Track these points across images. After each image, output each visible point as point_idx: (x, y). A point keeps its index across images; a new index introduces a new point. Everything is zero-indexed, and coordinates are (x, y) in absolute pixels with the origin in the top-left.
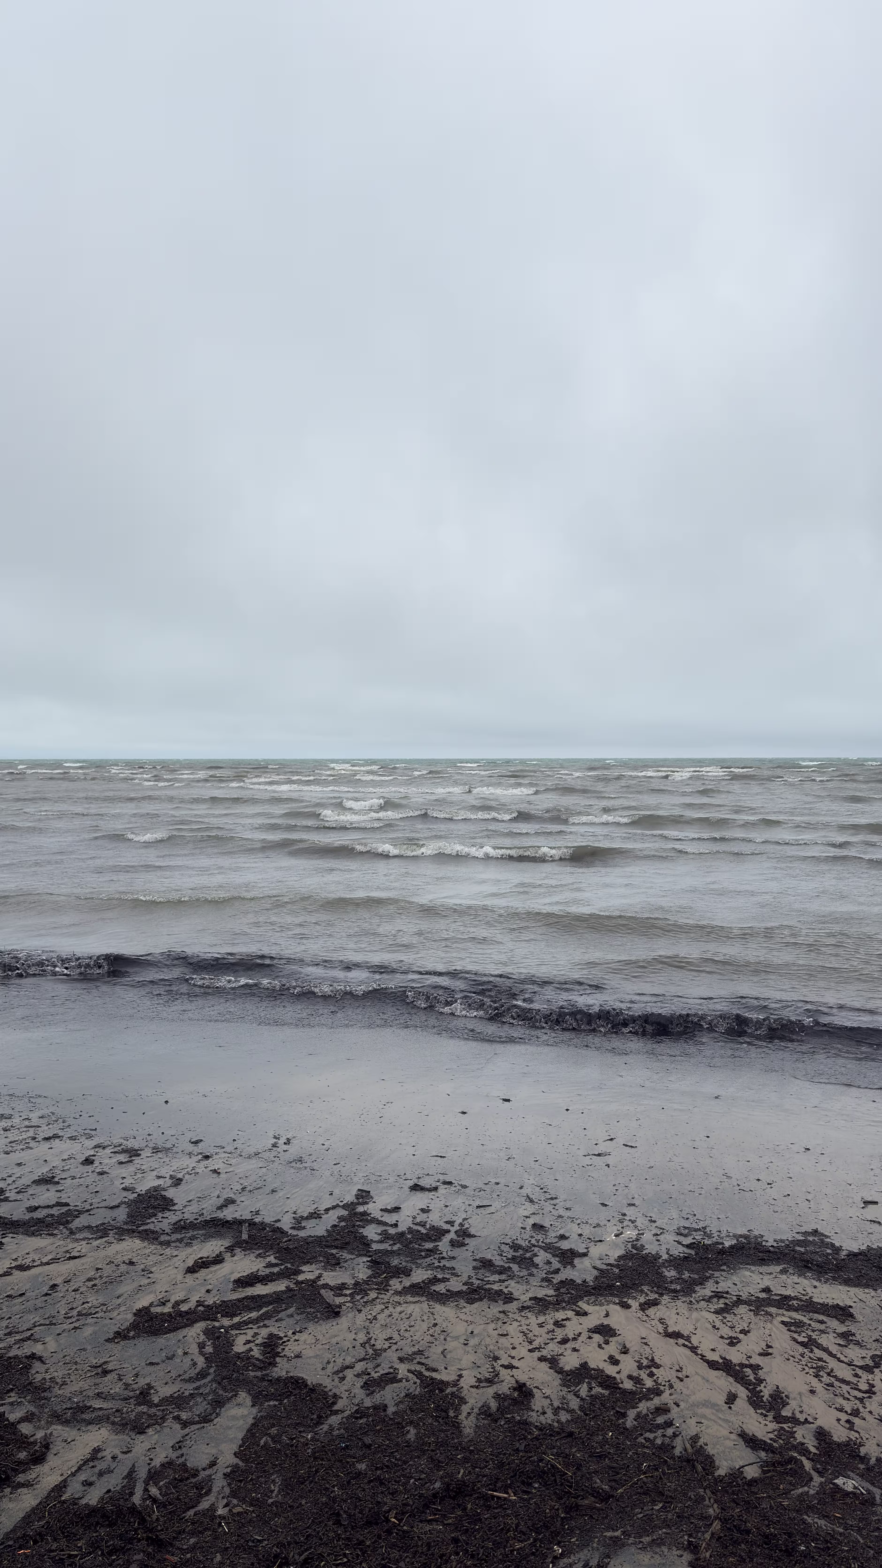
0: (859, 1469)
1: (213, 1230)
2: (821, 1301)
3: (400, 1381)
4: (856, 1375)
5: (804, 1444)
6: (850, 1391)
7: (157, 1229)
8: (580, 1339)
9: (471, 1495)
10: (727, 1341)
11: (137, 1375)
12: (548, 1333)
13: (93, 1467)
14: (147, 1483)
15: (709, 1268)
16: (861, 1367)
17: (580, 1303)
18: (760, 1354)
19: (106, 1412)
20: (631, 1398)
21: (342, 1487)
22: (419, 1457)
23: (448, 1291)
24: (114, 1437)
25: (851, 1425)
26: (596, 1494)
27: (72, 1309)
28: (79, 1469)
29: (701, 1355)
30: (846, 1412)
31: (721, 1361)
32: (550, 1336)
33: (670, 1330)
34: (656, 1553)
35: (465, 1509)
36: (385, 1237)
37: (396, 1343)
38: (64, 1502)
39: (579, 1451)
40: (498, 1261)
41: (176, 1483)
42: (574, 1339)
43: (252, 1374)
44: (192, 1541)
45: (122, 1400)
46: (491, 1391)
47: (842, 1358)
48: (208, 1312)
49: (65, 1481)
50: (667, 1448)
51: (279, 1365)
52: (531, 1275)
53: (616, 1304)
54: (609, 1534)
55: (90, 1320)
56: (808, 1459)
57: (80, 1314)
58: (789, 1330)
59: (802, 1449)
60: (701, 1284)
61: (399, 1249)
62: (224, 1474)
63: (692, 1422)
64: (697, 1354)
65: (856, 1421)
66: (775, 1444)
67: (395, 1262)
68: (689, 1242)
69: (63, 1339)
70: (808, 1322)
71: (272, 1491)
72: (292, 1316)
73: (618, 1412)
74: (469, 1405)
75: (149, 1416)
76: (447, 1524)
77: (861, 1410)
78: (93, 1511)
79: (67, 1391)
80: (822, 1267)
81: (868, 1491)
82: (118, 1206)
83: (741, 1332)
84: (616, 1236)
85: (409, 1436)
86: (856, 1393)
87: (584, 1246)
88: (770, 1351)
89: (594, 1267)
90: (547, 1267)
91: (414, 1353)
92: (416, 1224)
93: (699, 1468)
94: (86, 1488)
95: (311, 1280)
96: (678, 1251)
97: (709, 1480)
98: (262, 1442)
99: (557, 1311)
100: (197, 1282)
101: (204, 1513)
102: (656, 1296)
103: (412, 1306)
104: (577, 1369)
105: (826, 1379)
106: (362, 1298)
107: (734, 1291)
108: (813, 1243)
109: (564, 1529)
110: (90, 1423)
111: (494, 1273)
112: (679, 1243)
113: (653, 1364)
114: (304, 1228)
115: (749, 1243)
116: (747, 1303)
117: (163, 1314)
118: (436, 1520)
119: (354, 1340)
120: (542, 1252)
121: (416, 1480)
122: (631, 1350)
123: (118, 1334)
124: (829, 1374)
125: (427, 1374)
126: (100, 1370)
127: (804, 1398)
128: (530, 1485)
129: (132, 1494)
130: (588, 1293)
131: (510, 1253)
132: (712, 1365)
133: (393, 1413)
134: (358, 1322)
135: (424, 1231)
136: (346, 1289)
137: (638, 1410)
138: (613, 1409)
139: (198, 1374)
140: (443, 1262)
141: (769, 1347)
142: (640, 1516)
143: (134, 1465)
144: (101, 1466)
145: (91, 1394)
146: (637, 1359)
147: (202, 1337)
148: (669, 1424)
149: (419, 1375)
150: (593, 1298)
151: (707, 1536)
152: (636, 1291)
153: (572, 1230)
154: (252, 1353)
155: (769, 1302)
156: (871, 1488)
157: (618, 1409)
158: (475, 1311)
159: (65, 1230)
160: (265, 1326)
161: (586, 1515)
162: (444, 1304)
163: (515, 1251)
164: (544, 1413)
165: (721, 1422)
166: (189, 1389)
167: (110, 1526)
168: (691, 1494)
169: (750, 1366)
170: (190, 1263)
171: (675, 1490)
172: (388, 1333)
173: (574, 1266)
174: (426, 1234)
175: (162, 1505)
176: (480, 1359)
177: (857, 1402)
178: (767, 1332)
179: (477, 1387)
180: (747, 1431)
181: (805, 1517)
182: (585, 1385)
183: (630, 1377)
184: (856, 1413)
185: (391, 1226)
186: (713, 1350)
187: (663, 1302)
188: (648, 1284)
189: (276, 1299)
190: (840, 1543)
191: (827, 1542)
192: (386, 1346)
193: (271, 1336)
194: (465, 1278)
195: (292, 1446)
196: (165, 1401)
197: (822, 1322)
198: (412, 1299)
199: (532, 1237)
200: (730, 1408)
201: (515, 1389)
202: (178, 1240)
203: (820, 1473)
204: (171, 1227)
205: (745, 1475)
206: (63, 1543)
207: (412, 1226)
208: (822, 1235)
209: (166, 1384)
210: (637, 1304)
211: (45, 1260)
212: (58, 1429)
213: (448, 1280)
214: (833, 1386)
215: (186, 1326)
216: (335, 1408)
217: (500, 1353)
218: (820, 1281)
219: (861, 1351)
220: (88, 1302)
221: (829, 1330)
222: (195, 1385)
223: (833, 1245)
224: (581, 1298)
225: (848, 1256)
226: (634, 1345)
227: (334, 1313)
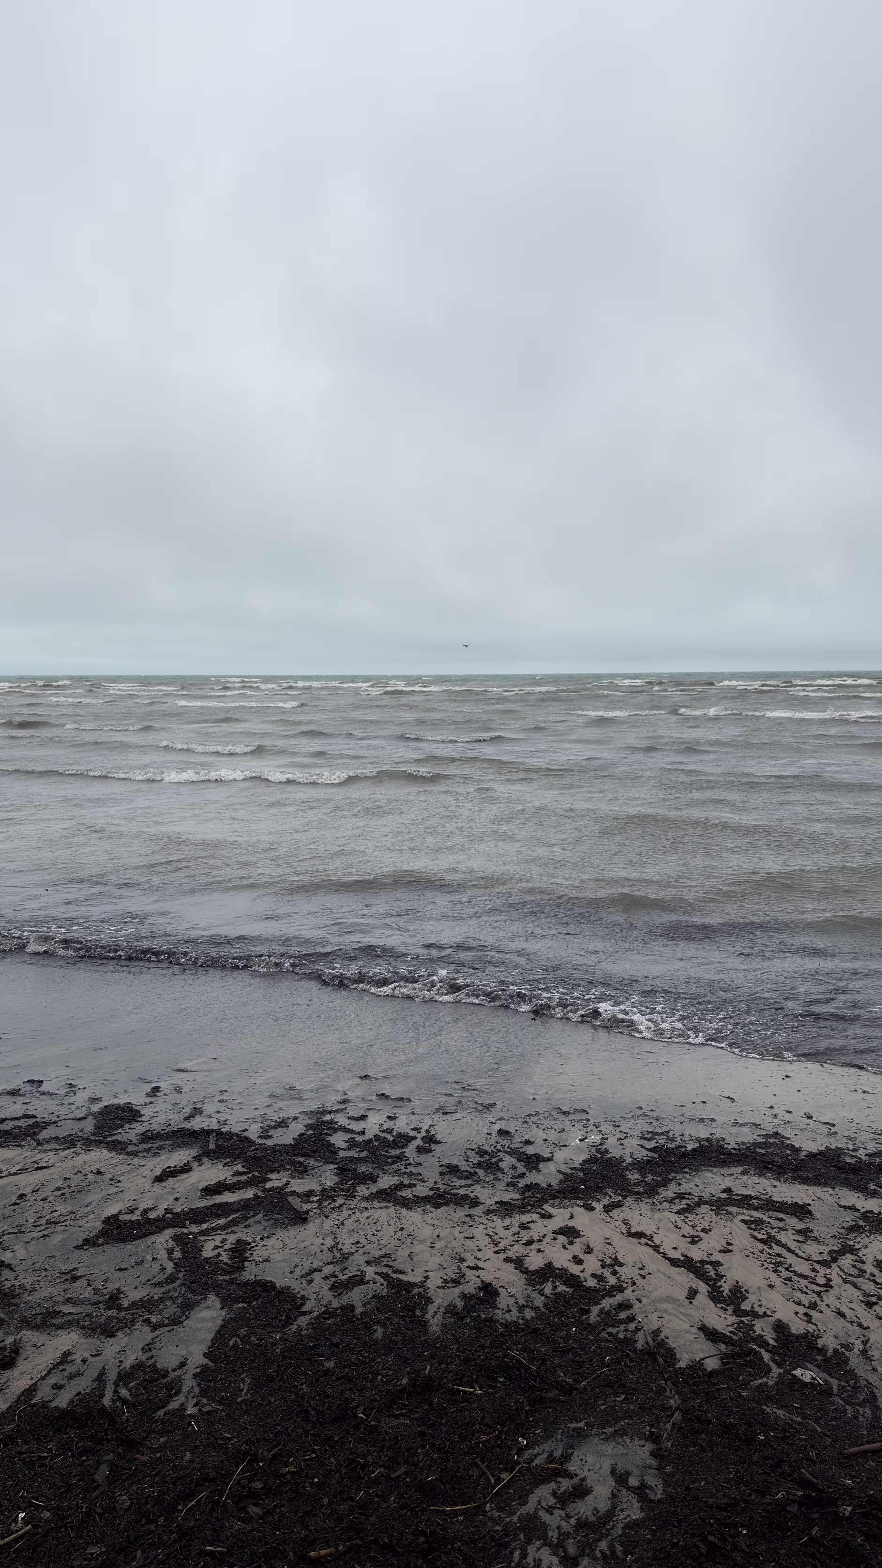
0: (816, 1360)
1: (180, 1140)
2: (781, 1200)
3: (368, 1282)
4: (814, 1270)
5: (763, 1336)
6: (808, 1285)
7: (125, 1139)
8: (545, 1240)
9: (438, 1390)
10: (689, 1240)
11: (106, 1281)
12: (514, 1235)
13: (63, 1370)
14: (116, 1384)
15: (672, 1171)
16: (818, 1262)
17: (545, 1207)
18: (721, 1252)
19: (75, 1317)
20: (594, 1295)
21: (310, 1384)
22: (386, 1355)
23: (415, 1196)
24: (83, 1341)
25: (809, 1318)
26: (560, 1386)
27: (41, 1217)
28: (49, 1373)
29: (663, 1253)
30: (804, 1305)
31: (682, 1258)
32: (515, 1238)
33: (633, 1230)
34: (619, 1443)
35: (431, 1404)
36: (353, 1144)
37: (363, 1247)
38: (34, 1405)
39: (543, 1346)
40: (464, 1167)
41: (145, 1384)
42: (539, 1241)
43: (221, 1278)
44: (162, 1440)
45: (92, 1304)
46: (457, 1291)
47: (801, 1254)
48: (176, 1219)
49: (35, 1384)
50: (629, 1342)
51: (248, 1269)
52: (497, 1179)
53: (580, 1206)
54: (572, 1425)
55: (58, 1228)
56: (767, 1351)
57: (48, 1222)
58: (749, 1228)
59: (761, 1341)
60: (664, 1186)
61: (366, 1156)
62: (194, 1375)
63: (654, 1317)
64: (659, 1253)
65: (814, 1314)
66: (734, 1337)
67: (362, 1168)
68: (652, 1146)
69: (32, 1247)
70: (768, 1220)
71: (242, 1390)
72: (259, 1222)
73: (581, 1309)
74: (436, 1305)
75: (118, 1319)
76: (414, 1419)
77: (819, 1303)
78: (63, 1414)
79: (37, 1297)
80: (782, 1168)
81: (825, 1381)
82: (85, 1118)
83: (702, 1231)
84: (581, 1140)
85: (376, 1335)
86: (814, 1287)
87: (549, 1150)
88: (730, 1248)
89: (559, 1171)
90: (512, 1172)
91: (381, 1256)
92: (383, 1132)
93: (661, 1360)
94: (56, 1391)
95: (278, 1187)
96: (642, 1155)
97: (670, 1372)
98: (231, 1343)
99: (523, 1214)
100: (165, 1190)
101: (174, 1413)
102: (620, 1198)
103: (379, 1212)
104: (541, 1269)
105: (785, 1274)
106: (329, 1204)
107: (696, 1192)
108: (773, 1145)
109: (528, 1421)
110: (60, 1328)
111: (460, 1178)
112: (643, 1147)
113: (616, 1262)
114: (271, 1137)
115: (711, 1146)
116: (709, 1203)
117: (132, 1222)
118: (403, 1415)
119: (322, 1244)
120: (508, 1157)
121: (383, 1377)
122: (595, 1250)
123: (86, 1241)
124: (787, 1269)
125: (394, 1276)
126: (69, 1276)
127: (762, 1292)
128: (496, 1379)
129: (102, 1396)
130: (553, 1197)
131: (476, 1159)
132: (674, 1262)
133: (361, 1314)
134: (325, 1228)
135: (390, 1138)
136: (314, 1195)
137: (601, 1306)
138: (577, 1306)
139: (167, 1278)
140: (410, 1169)
141: (729, 1244)
142: (603, 1407)
143: (104, 1368)
144: (71, 1369)
145: (60, 1299)
146: (600, 1258)
147: (171, 1243)
148: (632, 1319)
149: (386, 1277)
150: (557, 1202)
151: (669, 1426)
152: (600, 1193)
153: (538, 1135)
154: (220, 1258)
155: (730, 1202)
156: (828, 1378)
157: (581, 1306)
158: (441, 1215)
159: (32, 1142)
160: (233, 1232)
161: (550, 1408)
162: (411, 1209)
163: (481, 1156)
164: (509, 1311)
165: (682, 1317)
166: (158, 1293)
167: (79, 1428)
168: (653, 1386)
169: (711, 1263)
170: (158, 1172)
171: (638, 1382)
172: (355, 1237)
173: (539, 1171)
174: (393, 1141)
175: (131, 1406)
176: (446, 1260)
177: (815, 1295)
178: (728, 1230)
179: (443, 1288)
180: (707, 1325)
181: (764, 1407)
182: (550, 1284)
183: (594, 1275)
184: (813, 1306)
185: (358, 1133)
186: (675, 1248)
187: (627, 1204)
188: (612, 1187)
189: (244, 1206)
190: (798, 1432)
191: (785, 1431)
192: (353, 1250)
193: (239, 1241)
194: (431, 1184)
195: (261, 1346)
196: (134, 1305)
197: (781, 1220)
198: (379, 1205)
199: (498, 1143)
200: (691, 1303)
201: (480, 1289)
202: (145, 1150)
203: (779, 1365)
204: (138, 1137)
205: (705, 1367)
206: (34, 1445)
207: (378, 1133)
208: (783, 1137)
209: (136, 1288)
210: (601, 1206)
211: (13, 1170)
212: (28, 1335)
213: (415, 1185)
214: (791, 1281)
215: (154, 1233)
216: (304, 1309)
217: (467, 1255)
218: (780, 1180)
219: (819, 1247)
220: (56, 1211)
221: (788, 1227)
222: (164, 1289)
223: (793, 1146)
224: (546, 1201)
225: (807, 1156)
226: (597, 1244)
227: (301, 1219)
